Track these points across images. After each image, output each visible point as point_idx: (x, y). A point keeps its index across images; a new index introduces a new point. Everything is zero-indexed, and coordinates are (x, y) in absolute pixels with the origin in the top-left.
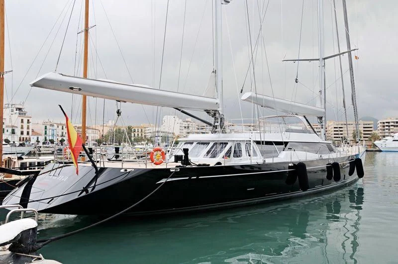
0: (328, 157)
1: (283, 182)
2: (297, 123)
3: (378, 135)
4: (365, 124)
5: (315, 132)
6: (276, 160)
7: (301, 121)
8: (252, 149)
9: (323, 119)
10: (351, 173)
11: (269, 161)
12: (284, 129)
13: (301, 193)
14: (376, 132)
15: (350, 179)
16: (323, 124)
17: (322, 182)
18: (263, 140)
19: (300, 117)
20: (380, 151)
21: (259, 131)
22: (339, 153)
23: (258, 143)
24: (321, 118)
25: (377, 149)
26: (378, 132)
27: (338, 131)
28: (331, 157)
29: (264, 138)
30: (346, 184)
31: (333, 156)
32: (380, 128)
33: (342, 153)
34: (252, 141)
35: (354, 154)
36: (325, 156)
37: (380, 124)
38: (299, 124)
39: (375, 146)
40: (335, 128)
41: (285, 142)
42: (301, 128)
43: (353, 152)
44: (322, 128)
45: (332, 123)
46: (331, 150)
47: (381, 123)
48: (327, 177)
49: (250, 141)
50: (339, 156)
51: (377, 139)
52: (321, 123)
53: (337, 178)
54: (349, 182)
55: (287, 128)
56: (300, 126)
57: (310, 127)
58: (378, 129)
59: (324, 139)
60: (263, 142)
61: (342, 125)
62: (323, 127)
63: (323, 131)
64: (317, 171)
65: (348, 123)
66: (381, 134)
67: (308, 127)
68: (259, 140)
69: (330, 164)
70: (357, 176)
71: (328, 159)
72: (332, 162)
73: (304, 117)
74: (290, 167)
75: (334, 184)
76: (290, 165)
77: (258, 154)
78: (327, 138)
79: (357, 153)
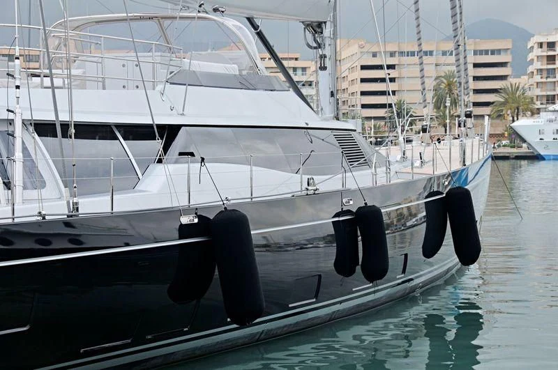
0: (339, 187)
1: (156, 293)
2: (217, 46)
3: (529, 94)
4: (481, 52)
5: (295, 86)
6: (126, 203)
7: (231, 41)
8: (18, 155)
9: (327, 31)
10: (431, 248)
11: (93, 205)
12: (163, 73)
13: (233, 333)
14: (523, 81)
15: (427, 271)
16: (327, 51)
17: (316, 288)
18: (64, 117)
19: (231, 23)
20: (535, 158)
21: (47, 81)
22: (381, 171)
23: (44, 129)
24: (316, 28)
25: (524, 149)
26: (528, 83)
27: (383, 80)
28: (351, 185)
29: (71, 112)
30: (413, 289)
31: (360, 179)
32: (538, 65)
33: (394, 168)
34: (18, 124)
35: (442, 170)
36: (327, 183)
37: (538, 52)
38: (225, 53)
39: (516, 137)
40: (363, 68)
41: (162, 128)
42: (233, 69)
43: (439, 161)
44: (323, 68)
45: (354, 49)
46: (354, 156)
47: (541, 45)
48: (335, 264)
49: (11, 122)
50: (382, 181)
51: (525, 110)
52: (319, 46)
53: (376, 270)
54: (425, 284)
55: (176, 70)
56: (233, 60)
57: (272, 63)
58: (531, 69)
59: (329, 111)
60: (65, 126)
61: (392, 54)
62: (328, 63)
63: (324, 79)
64: (310, 241)
65: (425, 48)
66: (538, 92)
67: (265, 64)
68: (50, 117)
69: (348, 212)
70: (455, 259)
71: (341, 193)
72: (354, 205)
73: (250, 20)
74: (185, 231)
75: (363, 293)
76: (185, 220)
77: (46, 176)
78: (344, 109)
79: (456, 166)
